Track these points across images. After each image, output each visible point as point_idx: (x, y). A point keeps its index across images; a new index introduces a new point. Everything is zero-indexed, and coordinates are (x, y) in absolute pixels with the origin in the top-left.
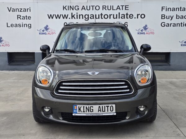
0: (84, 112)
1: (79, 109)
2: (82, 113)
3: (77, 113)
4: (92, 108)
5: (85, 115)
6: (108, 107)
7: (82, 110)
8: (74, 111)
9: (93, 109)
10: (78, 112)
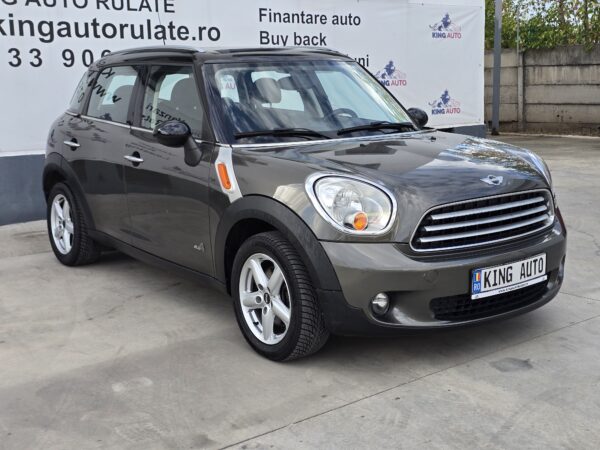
0: (495, 284)
1: (486, 280)
2: (492, 288)
3: (479, 292)
4: (510, 271)
5: (496, 292)
6: (535, 261)
7: (492, 282)
8: (475, 287)
9: (511, 275)
10: (483, 289)
